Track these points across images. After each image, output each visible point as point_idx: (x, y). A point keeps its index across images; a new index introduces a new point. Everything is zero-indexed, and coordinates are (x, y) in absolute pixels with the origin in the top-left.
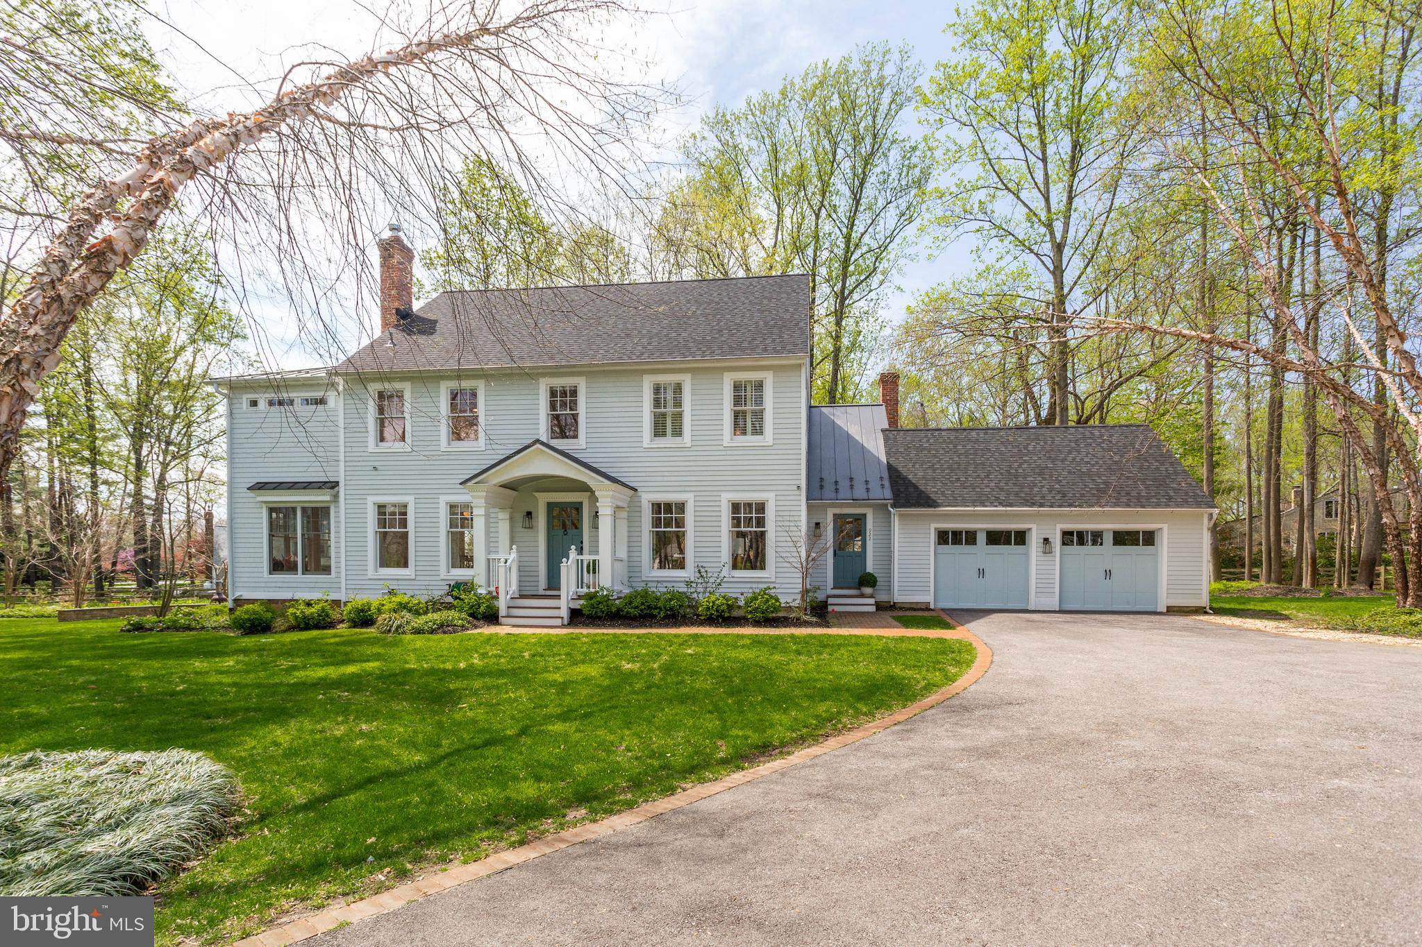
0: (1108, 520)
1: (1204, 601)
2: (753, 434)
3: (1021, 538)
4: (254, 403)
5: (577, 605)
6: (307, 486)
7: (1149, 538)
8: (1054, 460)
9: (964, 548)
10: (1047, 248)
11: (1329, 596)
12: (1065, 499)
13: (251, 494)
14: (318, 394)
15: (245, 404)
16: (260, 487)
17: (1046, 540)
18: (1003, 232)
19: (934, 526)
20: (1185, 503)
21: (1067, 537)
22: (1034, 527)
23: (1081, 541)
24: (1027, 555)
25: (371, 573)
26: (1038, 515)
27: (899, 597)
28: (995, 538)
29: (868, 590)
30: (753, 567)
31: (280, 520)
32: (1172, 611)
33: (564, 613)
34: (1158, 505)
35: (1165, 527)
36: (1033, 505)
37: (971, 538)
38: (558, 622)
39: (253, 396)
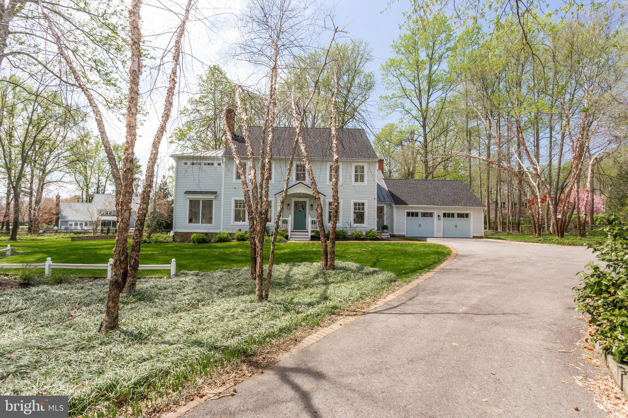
0: (456, 210)
1: (483, 235)
2: (360, 181)
3: (431, 215)
4: (186, 164)
5: (313, 234)
6: (201, 193)
7: (467, 215)
8: (438, 191)
9: (414, 218)
10: (421, 119)
11: (508, 234)
12: (444, 204)
13: (185, 195)
14: (211, 162)
15: (183, 164)
16: (187, 193)
17: (439, 216)
18: (408, 112)
19: (406, 211)
20: (477, 206)
21: (445, 215)
22: (435, 212)
23: (449, 216)
24: (433, 220)
25: (232, 224)
26: (437, 208)
27: (396, 233)
28: (424, 215)
29: (385, 231)
30: (360, 223)
31: (193, 204)
32: (474, 237)
33: (309, 237)
34: (470, 206)
35: (472, 212)
36: (435, 205)
37: (417, 215)
38: (308, 239)
39: (186, 161)
